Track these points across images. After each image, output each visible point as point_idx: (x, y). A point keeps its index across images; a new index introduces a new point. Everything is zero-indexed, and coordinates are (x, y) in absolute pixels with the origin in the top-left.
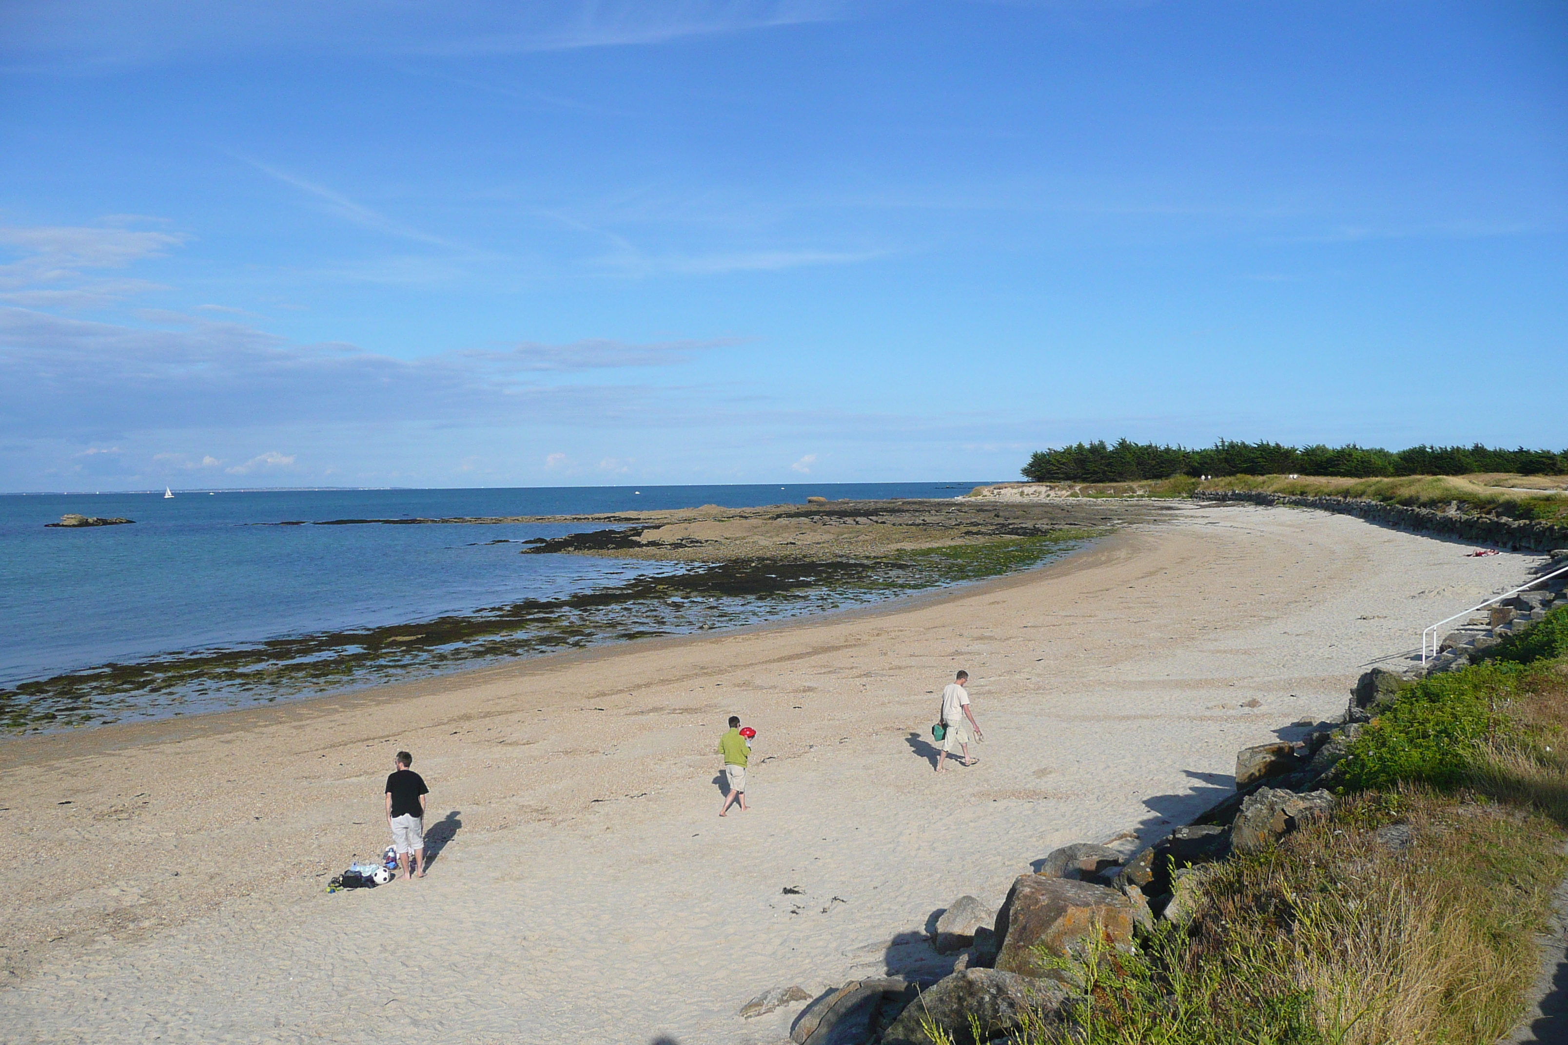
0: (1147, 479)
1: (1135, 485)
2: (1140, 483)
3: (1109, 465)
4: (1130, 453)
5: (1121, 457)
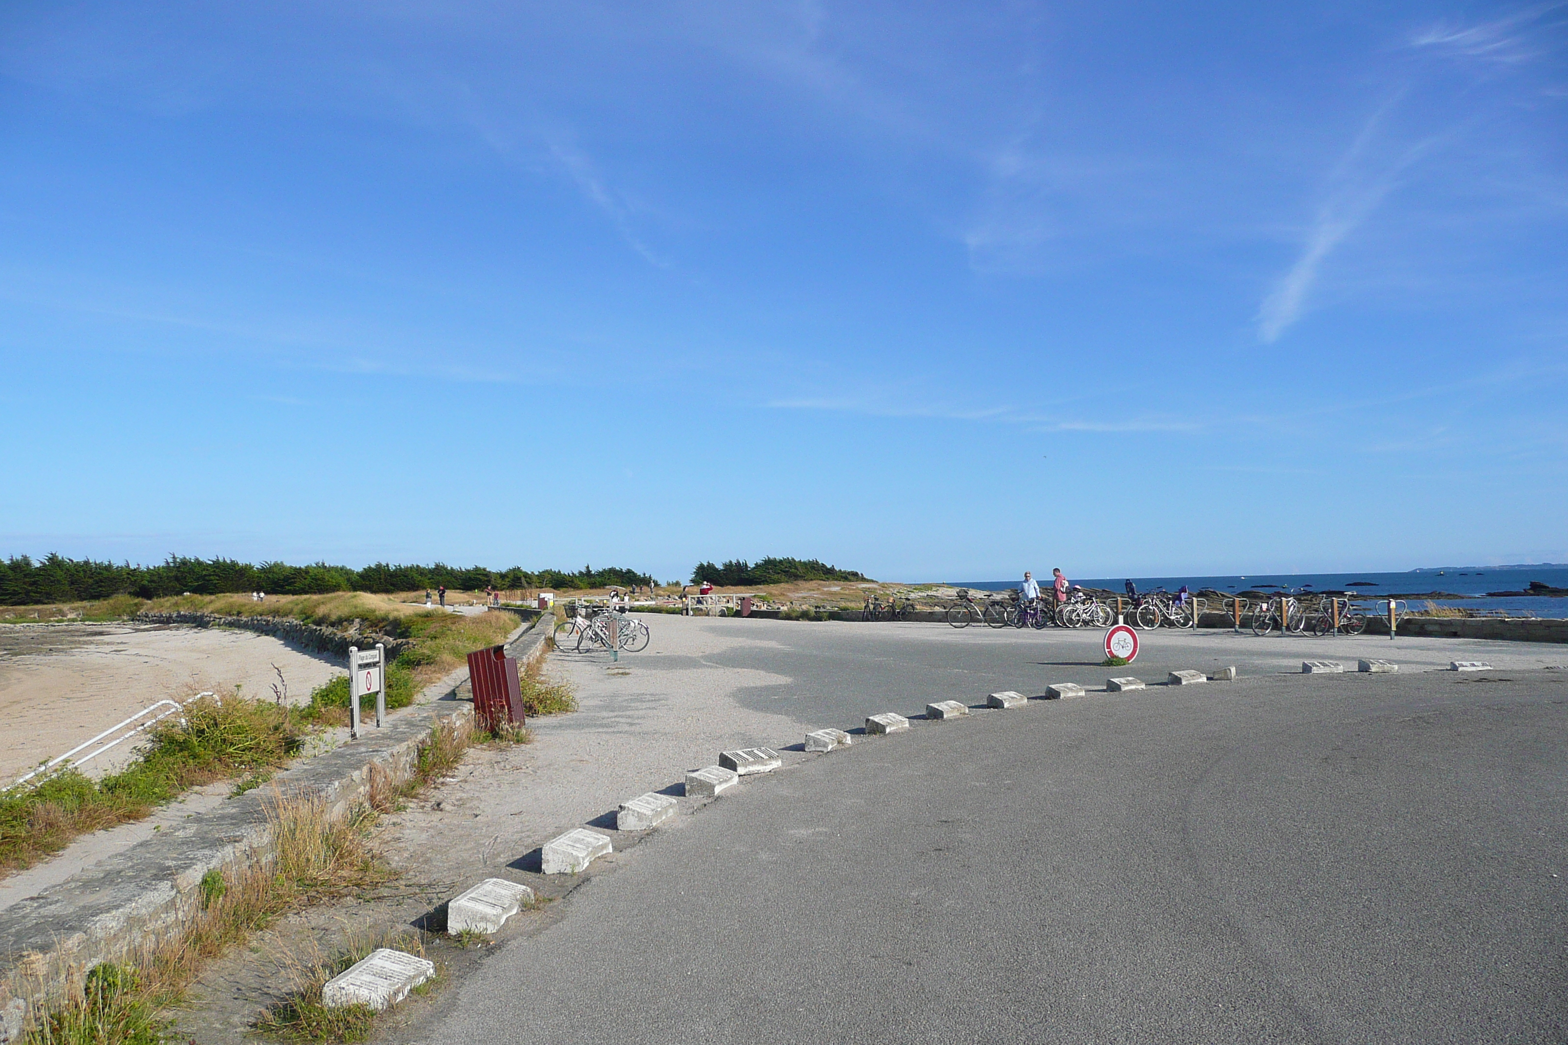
0: (82, 600)
1: (65, 607)
2: (73, 605)
3: (34, 583)
4: (62, 570)
5: (49, 575)
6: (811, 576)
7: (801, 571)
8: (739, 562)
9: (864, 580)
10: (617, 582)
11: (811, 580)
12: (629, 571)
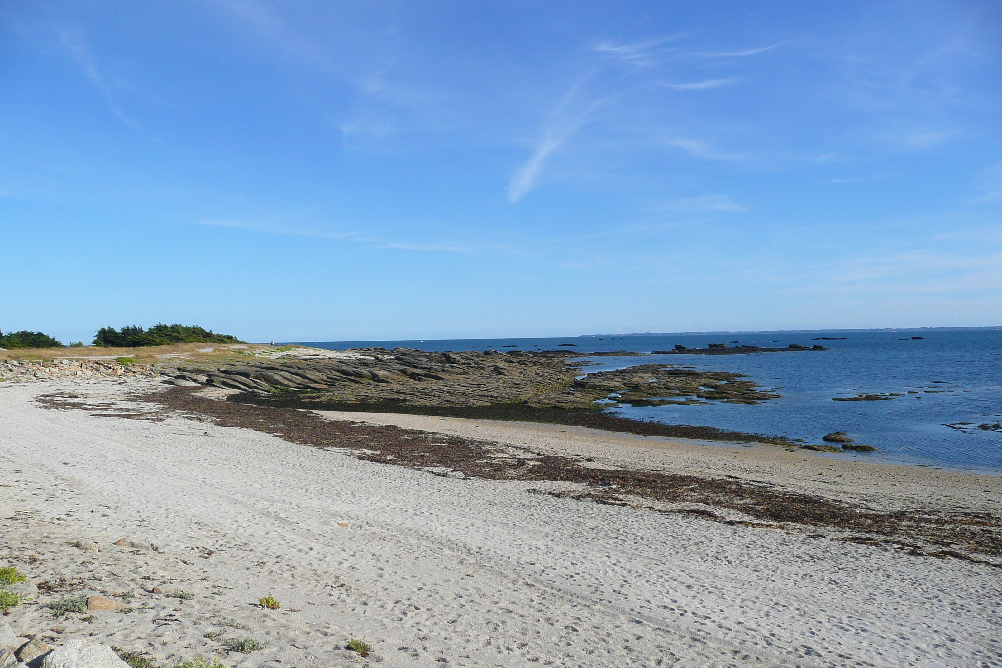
6: (192, 339)
7: (182, 335)
8: (135, 327)
9: (237, 342)
10: (28, 343)
11: (191, 342)
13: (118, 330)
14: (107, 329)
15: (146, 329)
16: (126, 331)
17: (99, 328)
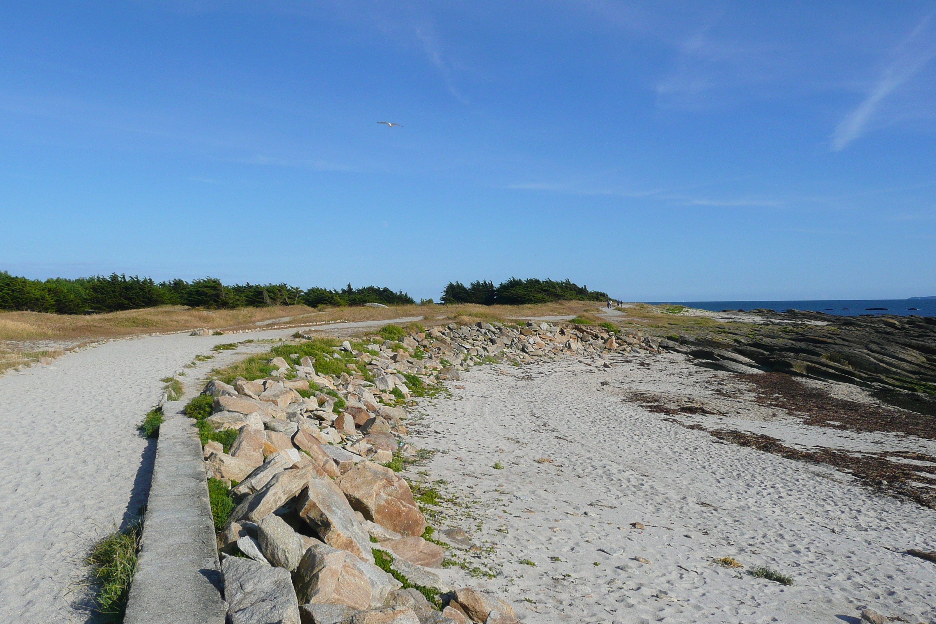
7: (559, 291)
8: (485, 282)
10: (376, 299)
12: (386, 290)
13: (467, 286)
14: (455, 284)
15: (497, 285)
16: (477, 287)
17: (447, 284)
